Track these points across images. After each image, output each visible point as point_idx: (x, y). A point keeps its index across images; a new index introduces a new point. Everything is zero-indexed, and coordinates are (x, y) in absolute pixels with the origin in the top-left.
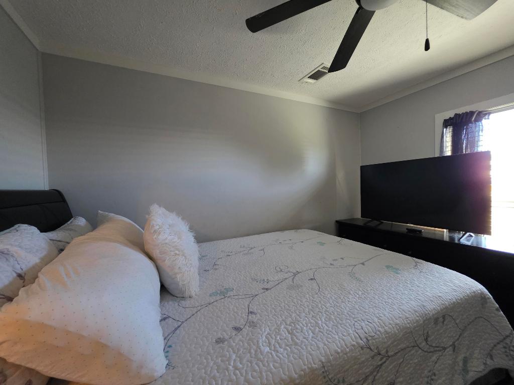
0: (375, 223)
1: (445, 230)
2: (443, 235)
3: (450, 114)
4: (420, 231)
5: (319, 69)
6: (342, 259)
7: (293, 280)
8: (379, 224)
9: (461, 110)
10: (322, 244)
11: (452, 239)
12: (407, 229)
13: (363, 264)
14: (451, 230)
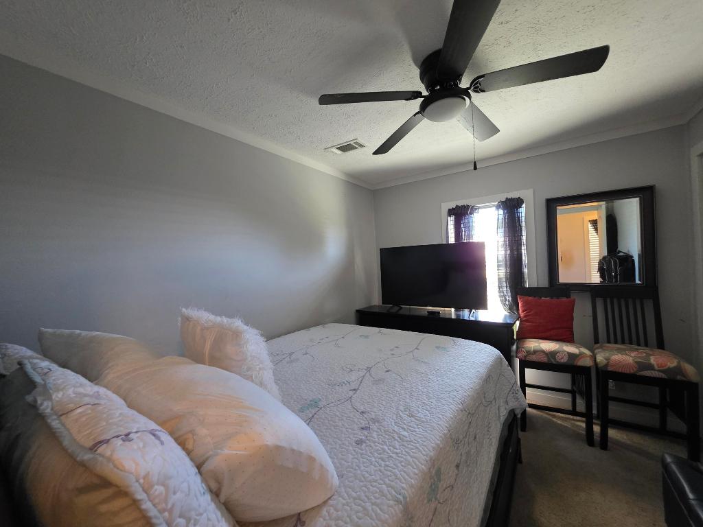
0: (396, 308)
1: (453, 310)
2: (451, 314)
3: (453, 205)
4: (439, 313)
5: (351, 143)
6: (397, 347)
7: (370, 375)
8: (400, 309)
9: (460, 203)
10: (367, 337)
11: (458, 316)
12: (428, 312)
13: (417, 349)
14: (458, 309)
